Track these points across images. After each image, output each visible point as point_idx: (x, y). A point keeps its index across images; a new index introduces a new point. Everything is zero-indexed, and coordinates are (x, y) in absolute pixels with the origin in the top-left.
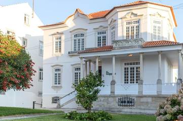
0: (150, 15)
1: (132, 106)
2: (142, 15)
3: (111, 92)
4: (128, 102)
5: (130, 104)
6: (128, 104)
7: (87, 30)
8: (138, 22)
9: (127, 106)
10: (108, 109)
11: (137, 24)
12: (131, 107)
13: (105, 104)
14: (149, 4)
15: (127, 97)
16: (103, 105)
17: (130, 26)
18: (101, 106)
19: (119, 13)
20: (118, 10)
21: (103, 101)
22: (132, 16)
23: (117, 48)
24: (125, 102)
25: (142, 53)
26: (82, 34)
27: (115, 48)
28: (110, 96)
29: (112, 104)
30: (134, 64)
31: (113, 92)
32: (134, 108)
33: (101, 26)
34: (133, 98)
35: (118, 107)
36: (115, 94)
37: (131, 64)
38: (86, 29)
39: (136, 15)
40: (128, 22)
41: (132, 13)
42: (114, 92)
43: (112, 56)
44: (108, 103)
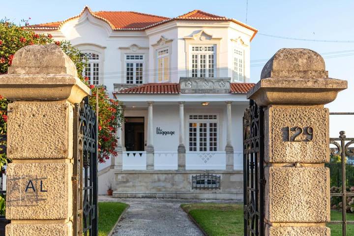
0: (232, 40)
1: (216, 188)
2: (219, 39)
3: (179, 166)
4: (209, 182)
5: (214, 186)
6: (210, 186)
7: (105, 48)
8: (213, 48)
9: (208, 188)
10: (174, 195)
11: (211, 53)
12: (214, 190)
13: (169, 185)
14: (231, 23)
15: (207, 173)
16: (165, 187)
17: (199, 53)
18: (160, 190)
19: (179, 29)
20: (178, 24)
21: (165, 181)
22: (203, 38)
23: (189, 90)
24: (203, 182)
25: (231, 102)
26: (94, 55)
27: (184, 90)
28: (177, 173)
29: (181, 186)
30: (206, 117)
31: (182, 166)
32: (221, 191)
33: (135, 45)
34: (218, 175)
35: (192, 191)
36: (187, 169)
37: (200, 117)
38: (103, 45)
39: (209, 37)
40: (195, 46)
41: (204, 34)
42: (184, 166)
43: (180, 103)
44: (173, 185)
